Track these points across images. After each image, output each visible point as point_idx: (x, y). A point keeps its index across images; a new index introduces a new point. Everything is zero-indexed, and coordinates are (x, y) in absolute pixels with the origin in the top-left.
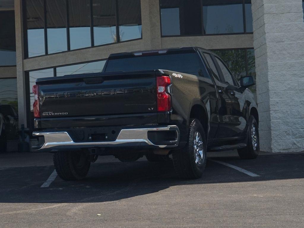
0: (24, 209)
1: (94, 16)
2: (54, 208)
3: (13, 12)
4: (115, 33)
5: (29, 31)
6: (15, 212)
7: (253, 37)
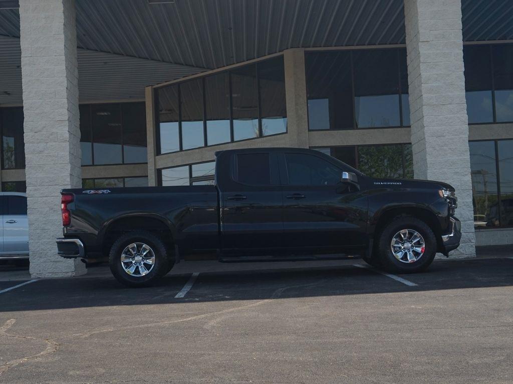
0: (156, 322)
1: (234, 108)
2: (189, 321)
3: (144, 103)
4: (258, 127)
5: (162, 125)
6: (146, 325)
7: (410, 131)
